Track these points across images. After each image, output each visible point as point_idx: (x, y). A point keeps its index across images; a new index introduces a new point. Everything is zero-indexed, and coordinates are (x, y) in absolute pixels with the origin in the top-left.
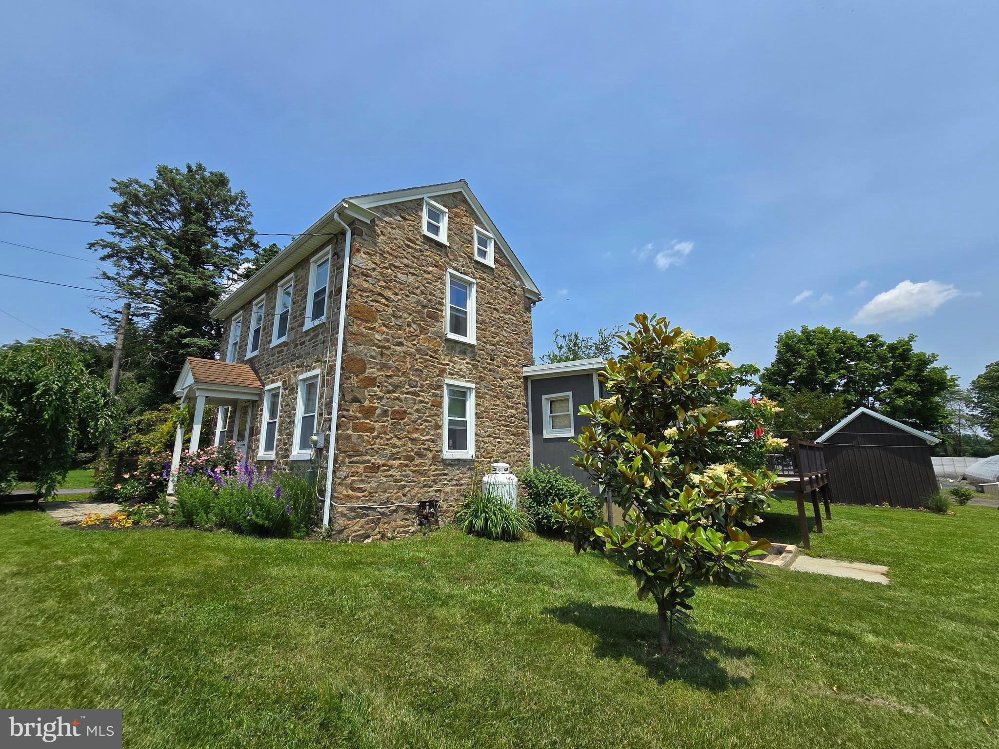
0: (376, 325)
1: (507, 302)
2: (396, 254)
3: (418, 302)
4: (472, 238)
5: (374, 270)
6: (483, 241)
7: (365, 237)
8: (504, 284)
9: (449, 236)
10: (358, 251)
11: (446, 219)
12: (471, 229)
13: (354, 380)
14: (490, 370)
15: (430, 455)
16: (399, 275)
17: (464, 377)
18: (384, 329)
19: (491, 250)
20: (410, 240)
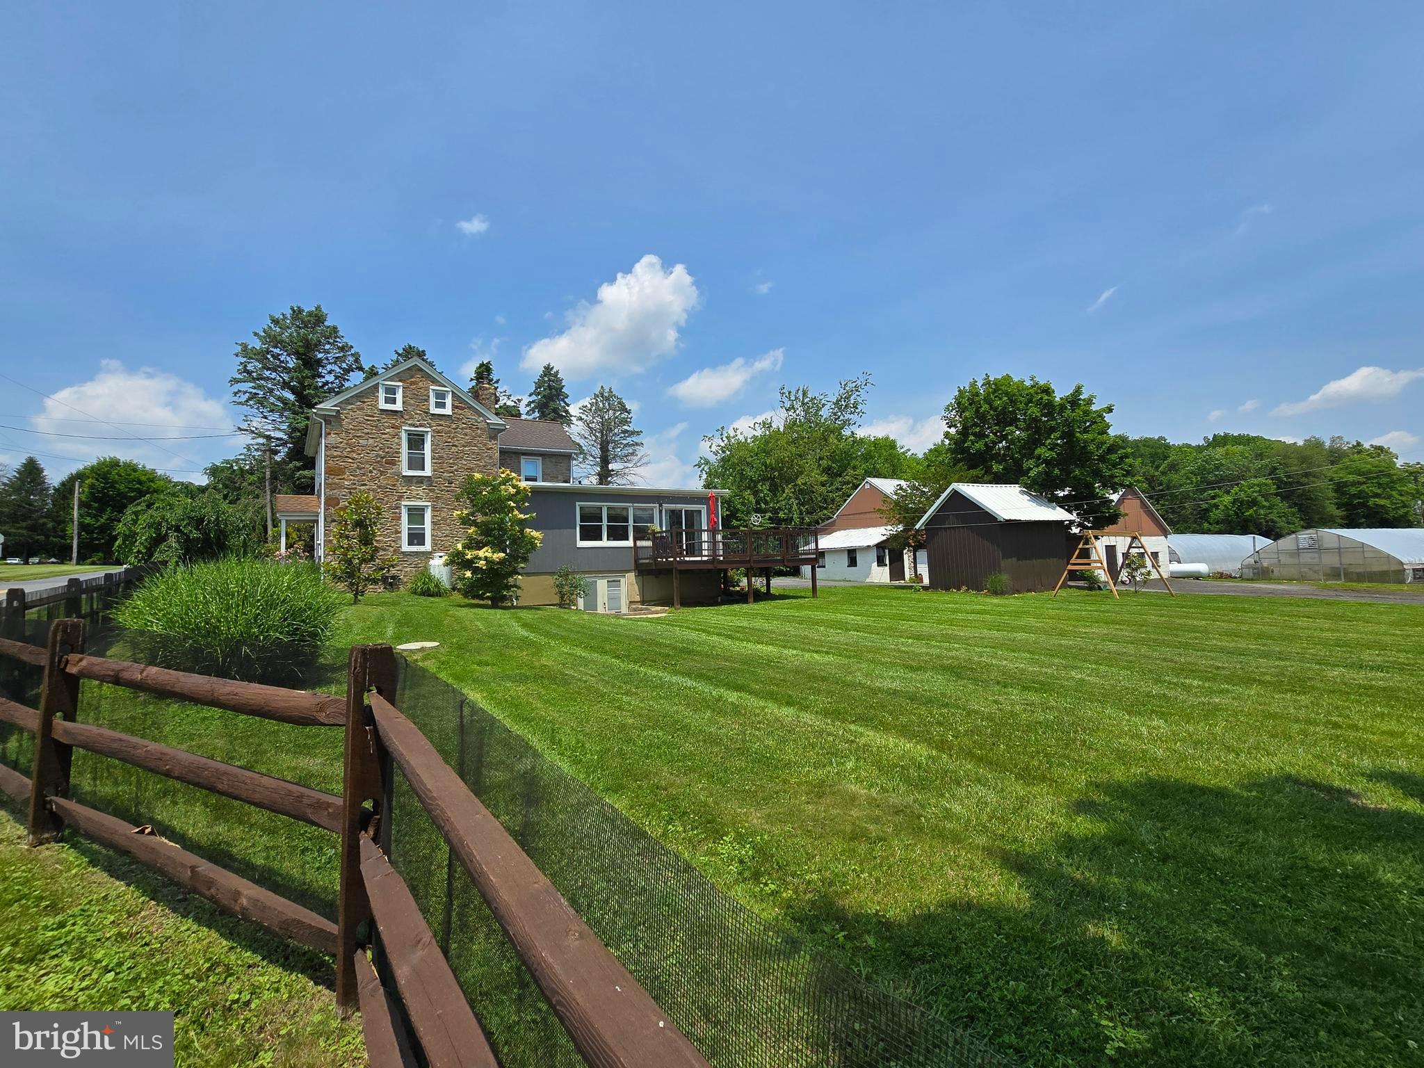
0: (346, 476)
1: (467, 437)
2: (357, 428)
3: (377, 456)
4: (429, 397)
5: (341, 443)
6: (440, 395)
7: (333, 424)
8: (463, 423)
9: (403, 403)
10: (330, 434)
11: (401, 390)
12: (427, 389)
13: (332, 510)
14: (448, 491)
15: (392, 549)
16: (361, 441)
17: (421, 499)
18: (352, 477)
19: (449, 401)
20: (370, 416)
